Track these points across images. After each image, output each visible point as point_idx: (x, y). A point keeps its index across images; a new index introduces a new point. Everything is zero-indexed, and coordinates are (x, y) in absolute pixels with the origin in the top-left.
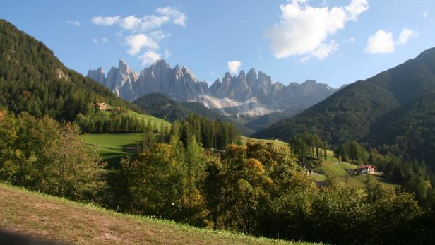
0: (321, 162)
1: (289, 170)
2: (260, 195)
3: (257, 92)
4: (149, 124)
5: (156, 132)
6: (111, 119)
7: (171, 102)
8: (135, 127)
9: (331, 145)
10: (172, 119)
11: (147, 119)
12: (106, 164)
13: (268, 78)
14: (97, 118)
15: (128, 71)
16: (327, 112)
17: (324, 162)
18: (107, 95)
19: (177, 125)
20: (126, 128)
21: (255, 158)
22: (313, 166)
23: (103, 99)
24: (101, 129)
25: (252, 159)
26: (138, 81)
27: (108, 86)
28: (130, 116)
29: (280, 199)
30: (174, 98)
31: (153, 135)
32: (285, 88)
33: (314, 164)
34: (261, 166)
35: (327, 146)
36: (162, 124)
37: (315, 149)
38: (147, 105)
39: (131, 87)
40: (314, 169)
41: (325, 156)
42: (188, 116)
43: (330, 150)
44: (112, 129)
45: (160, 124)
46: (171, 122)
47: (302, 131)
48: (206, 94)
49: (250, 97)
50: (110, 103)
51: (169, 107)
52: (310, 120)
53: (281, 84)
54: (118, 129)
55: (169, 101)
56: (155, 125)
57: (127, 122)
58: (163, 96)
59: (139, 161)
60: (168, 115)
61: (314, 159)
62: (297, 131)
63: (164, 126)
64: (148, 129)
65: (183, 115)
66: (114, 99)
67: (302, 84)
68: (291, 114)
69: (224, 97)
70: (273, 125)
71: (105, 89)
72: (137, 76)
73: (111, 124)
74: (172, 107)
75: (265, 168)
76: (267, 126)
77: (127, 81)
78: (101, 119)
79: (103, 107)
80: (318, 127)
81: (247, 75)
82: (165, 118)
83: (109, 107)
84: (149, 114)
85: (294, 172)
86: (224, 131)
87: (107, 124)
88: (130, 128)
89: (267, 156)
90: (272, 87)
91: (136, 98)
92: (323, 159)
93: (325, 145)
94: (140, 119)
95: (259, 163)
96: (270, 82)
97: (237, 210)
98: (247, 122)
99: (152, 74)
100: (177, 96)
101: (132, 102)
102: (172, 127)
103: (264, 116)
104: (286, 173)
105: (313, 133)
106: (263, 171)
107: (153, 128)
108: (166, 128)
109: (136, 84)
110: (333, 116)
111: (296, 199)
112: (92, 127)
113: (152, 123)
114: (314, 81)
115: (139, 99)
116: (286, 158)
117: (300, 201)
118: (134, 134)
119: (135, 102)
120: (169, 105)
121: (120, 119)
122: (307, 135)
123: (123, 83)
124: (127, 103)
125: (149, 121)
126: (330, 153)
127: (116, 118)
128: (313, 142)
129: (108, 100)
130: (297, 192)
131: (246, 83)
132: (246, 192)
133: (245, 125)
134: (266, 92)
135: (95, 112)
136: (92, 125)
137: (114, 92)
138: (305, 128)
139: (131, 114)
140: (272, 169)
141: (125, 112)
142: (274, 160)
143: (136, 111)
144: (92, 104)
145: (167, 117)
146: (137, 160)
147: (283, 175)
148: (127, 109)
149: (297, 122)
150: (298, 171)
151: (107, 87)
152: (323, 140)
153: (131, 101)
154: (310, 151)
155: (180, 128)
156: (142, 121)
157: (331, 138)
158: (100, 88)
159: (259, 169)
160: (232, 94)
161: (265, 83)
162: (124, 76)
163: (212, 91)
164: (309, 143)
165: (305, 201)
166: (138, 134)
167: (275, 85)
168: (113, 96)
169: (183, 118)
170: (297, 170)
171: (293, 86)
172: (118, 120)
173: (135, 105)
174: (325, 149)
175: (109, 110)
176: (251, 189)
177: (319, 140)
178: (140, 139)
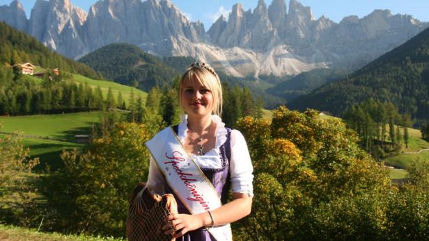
0: (398, 148)
1: (343, 157)
2: (296, 199)
3: (287, 36)
4: (110, 95)
5: (123, 108)
6: (44, 90)
7: (146, 58)
8: (87, 102)
9: (415, 120)
10: (147, 85)
11: (104, 88)
12: (36, 161)
13: (306, 11)
14: (20, 89)
15: (66, 6)
16: (409, 64)
17: (403, 149)
18: (34, 49)
19: (157, 95)
20: (70, 103)
21: (285, 137)
22: (384, 155)
23: (27, 56)
24: (28, 107)
25: (280, 140)
26: (86, 23)
27: (34, 33)
28: (78, 84)
29: (329, 205)
30: (149, 52)
31: (118, 114)
32: (335, 27)
33: (386, 151)
34: (296, 152)
35: (409, 122)
36: (132, 94)
37: (387, 127)
38: (105, 65)
39: (75, 35)
40: (387, 160)
41: (406, 137)
42: (173, 79)
43: (415, 127)
44: (48, 106)
45: (127, 94)
46: (147, 91)
47: (365, 98)
48: (202, 41)
49: (276, 45)
50: (40, 63)
51: (142, 66)
52: (379, 80)
53: (327, 20)
54: (57, 106)
55: (141, 56)
56: (120, 97)
57: (73, 92)
58: (131, 49)
59: (92, 154)
60: (140, 80)
61: (385, 143)
62: (356, 98)
63: (136, 97)
64: (109, 104)
65: (165, 80)
66: (47, 56)
67: (365, 18)
68: (345, 70)
69: (231, 46)
70: (315, 91)
71: (30, 40)
72: (83, 16)
73: (45, 97)
74: (147, 66)
75: (303, 155)
76: (304, 92)
77: (68, 24)
78: (26, 89)
79: (27, 70)
80: (393, 91)
81: (270, 6)
82: (137, 84)
83: (40, 70)
84: (108, 79)
85: (352, 161)
86: (234, 102)
87: (37, 98)
88: (77, 103)
89: (306, 135)
90: (312, 26)
91: (86, 53)
92: (402, 142)
93: (405, 120)
94: (93, 87)
95: (293, 146)
96: (310, 16)
97: (259, 226)
98: (272, 86)
99: (110, 11)
100: (155, 47)
101: (80, 60)
102: (149, 99)
103: (299, 75)
104: (339, 162)
105: (383, 100)
106: (299, 159)
107: (117, 102)
108: (139, 100)
109: (84, 29)
110: (420, 70)
111: (358, 205)
112: (10, 105)
113: (115, 94)
114: (387, 12)
115: (90, 55)
116: (338, 137)
117: (365, 207)
118: (87, 113)
119: (84, 60)
120: (141, 63)
121: (61, 89)
122: (374, 104)
123: (61, 28)
124: (70, 62)
125: (110, 91)
126: (415, 133)
127: (53, 88)
128: (385, 115)
129: (37, 57)
130: (359, 193)
131: (268, 21)
132: (272, 194)
133: (268, 91)
134: (302, 35)
135: (15, 79)
136: (10, 100)
137: (45, 44)
138: (370, 91)
139: (78, 80)
140: (314, 156)
141: (68, 77)
142: (318, 140)
143: (86, 75)
144: (8, 65)
145: (140, 83)
146: (90, 153)
147: (333, 165)
148: (72, 72)
149: (356, 83)
150: (360, 157)
151: (33, 35)
152: (401, 111)
153: (76, 59)
154: (378, 131)
155: (162, 101)
156: (99, 91)
157: (416, 109)
158: (20, 37)
159: (292, 156)
160: (246, 39)
161: (301, 18)
162: (60, 15)
163: (212, 36)
164: (377, 117)
165: (374, 207)
166: (92, 113)
167: (317, 22)
168: (46, 52)
169: (165, 84)
170: (358, 157)
171: (350, 23)
172: (57, 91)
173: (84, 66)
174: (404, 125)
175: (39, 75)
176: (279, 190)
177: (395, 112)
178: (96, 120)
